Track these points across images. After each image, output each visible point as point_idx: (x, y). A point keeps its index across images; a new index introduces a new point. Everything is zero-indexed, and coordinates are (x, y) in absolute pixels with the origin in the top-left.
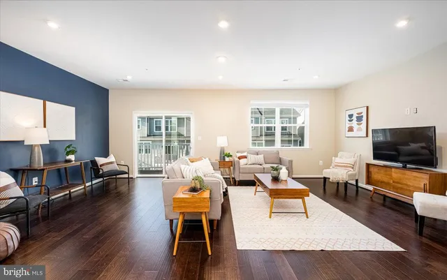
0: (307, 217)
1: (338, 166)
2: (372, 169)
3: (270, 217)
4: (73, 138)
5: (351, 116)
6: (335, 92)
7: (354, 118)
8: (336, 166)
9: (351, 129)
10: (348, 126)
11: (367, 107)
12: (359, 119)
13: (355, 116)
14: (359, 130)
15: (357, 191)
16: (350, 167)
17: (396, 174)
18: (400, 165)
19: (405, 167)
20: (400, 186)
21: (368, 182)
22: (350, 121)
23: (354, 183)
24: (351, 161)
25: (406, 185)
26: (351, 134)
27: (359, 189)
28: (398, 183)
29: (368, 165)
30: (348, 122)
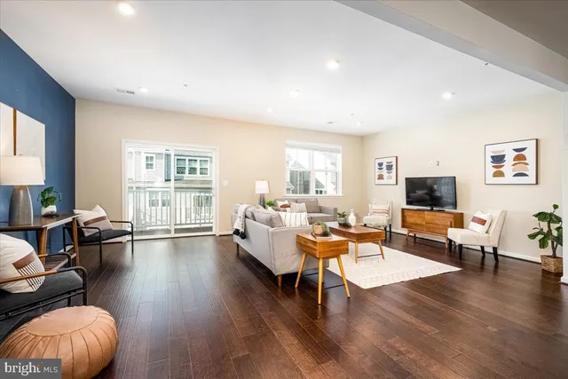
0: (383, 258)
1: (375, 212)
2: (406, 213)
3: (356, 262)
5: (380, 164)
7: (384, 166)
8: (373, 212)
9: (381, 177)
10: (377, 174)
11: (397, 157)
12: (389, 167)
13: (385, 164)
16: (386, 213)
17: (428, 216)
18: (429, 208)
19: (432, 210)
20: (432, 225)
21: (403, 227)
22: (379, 169)
23: (388, 228)
24: (385, 207)
26: (381, 182)
27: (393, 234)
28: (430, 223)
29: (403, 210)
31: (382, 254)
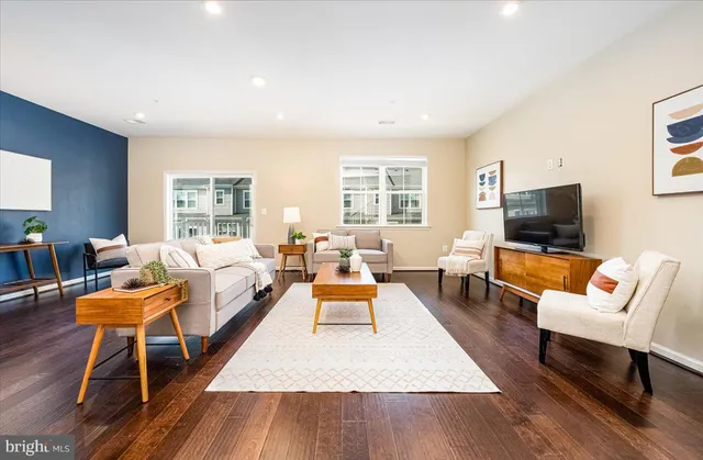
0: (375, 332)
1: (460, 251)
2: (504, 257)
3: (314, 332)
4: (47, 207)
6: (466, 143)
7: (486, 180)
8: (457, 251)
10: (479, 192)
11: (502, 162)
12: (492, 180)
13: (487, 176)
14: (492, 197)
15: (488, 289)
16: (475, 253)
17: (530, 262)
18: (536, 248)
20: (534, 280)
21: (498, 277)
22: (482, 184)
23: (483, 276)
24: (477, 243)
25: (543, 278)
26: (482, 204)
27: (491, 285)
28: (532, 275)
29: (497, 249)
30: (479, 186)
31: (373, 324)
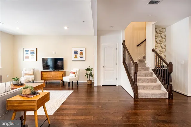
1: (27, 75)
5: (27, 51)
9: (27, 57)
13: (30, 51)
14: (32, 58)
16: (32, 74)
19: (54, 71)
24: (32, 71)
28: (54, 76)
30: (25, 54)
